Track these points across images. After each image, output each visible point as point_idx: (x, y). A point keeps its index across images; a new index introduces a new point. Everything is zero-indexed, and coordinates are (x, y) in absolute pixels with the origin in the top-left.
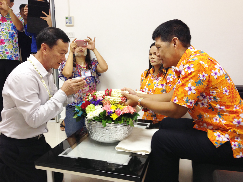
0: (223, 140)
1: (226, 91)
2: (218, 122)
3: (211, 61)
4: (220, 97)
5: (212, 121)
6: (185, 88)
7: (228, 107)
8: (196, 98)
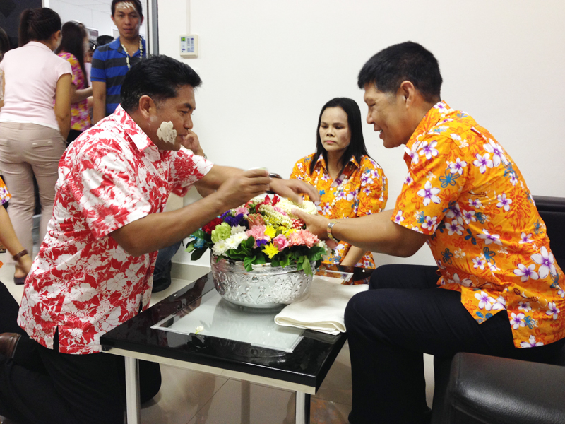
0: (494, 308)
1: (505, 202)
2: (482, 267)
3: (478, 134)
4: (490, 215)
5: (470, 265)
6: (419, 193)
7: (506, 236)
8: (440, 212)
